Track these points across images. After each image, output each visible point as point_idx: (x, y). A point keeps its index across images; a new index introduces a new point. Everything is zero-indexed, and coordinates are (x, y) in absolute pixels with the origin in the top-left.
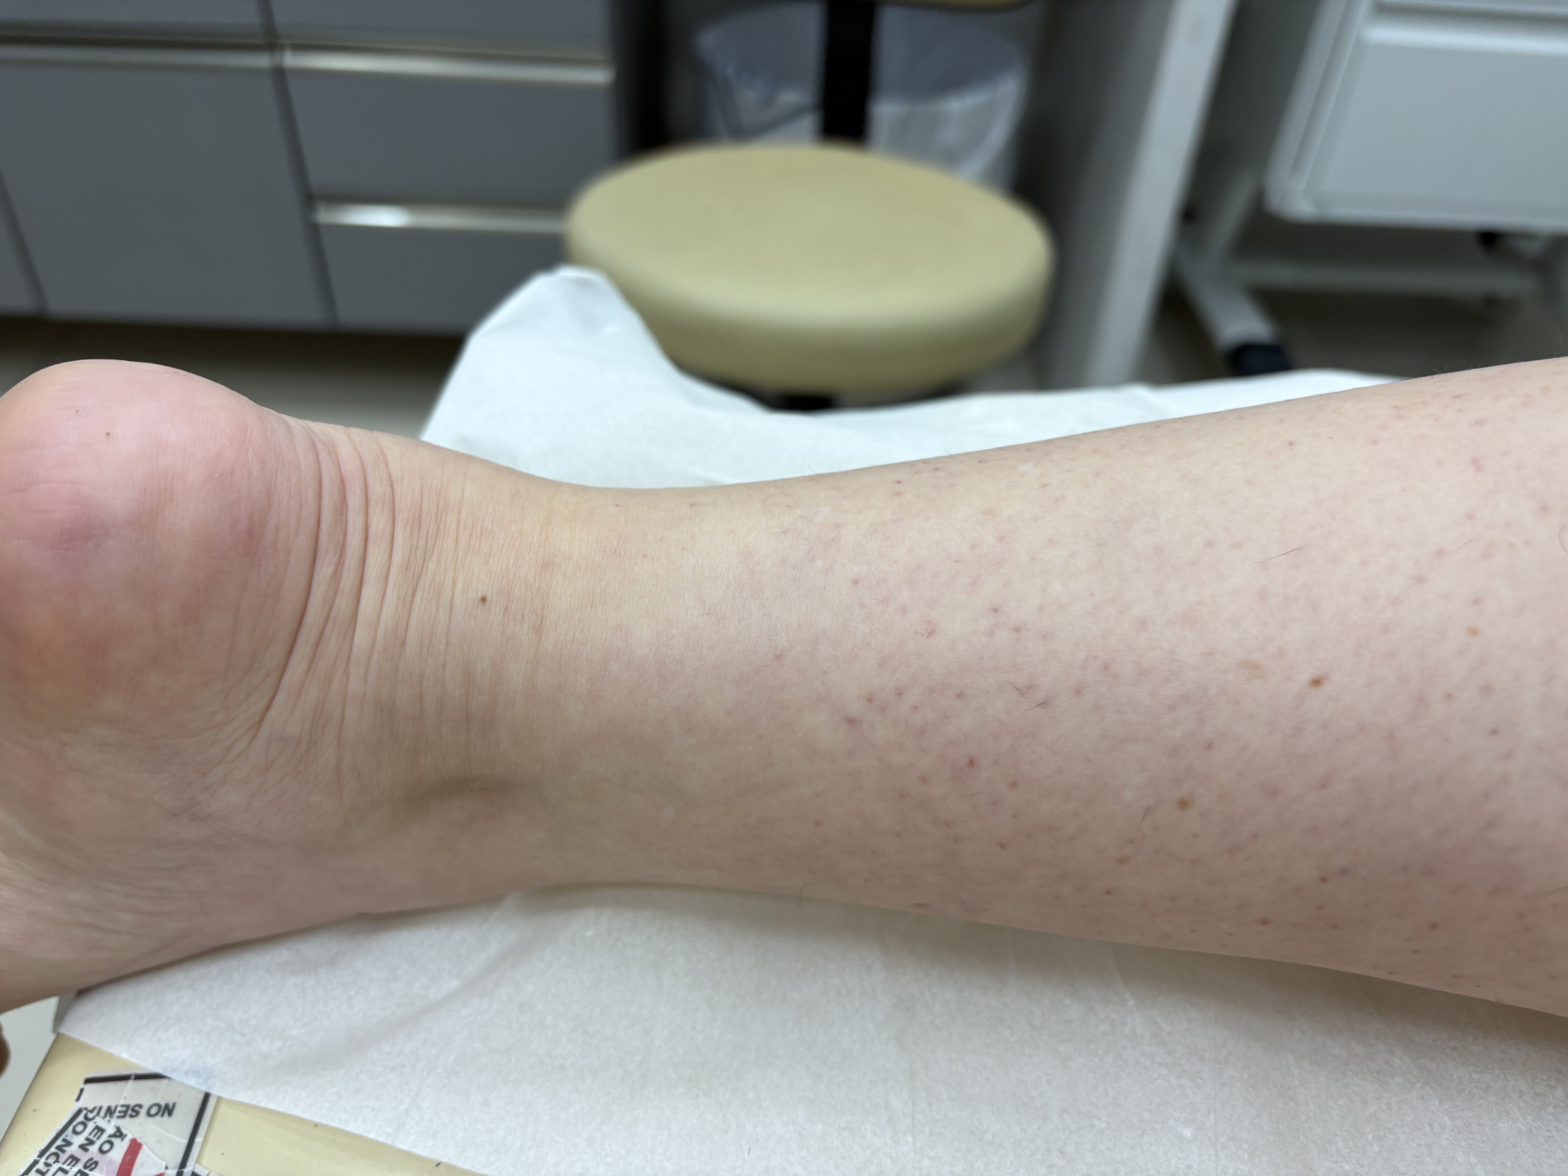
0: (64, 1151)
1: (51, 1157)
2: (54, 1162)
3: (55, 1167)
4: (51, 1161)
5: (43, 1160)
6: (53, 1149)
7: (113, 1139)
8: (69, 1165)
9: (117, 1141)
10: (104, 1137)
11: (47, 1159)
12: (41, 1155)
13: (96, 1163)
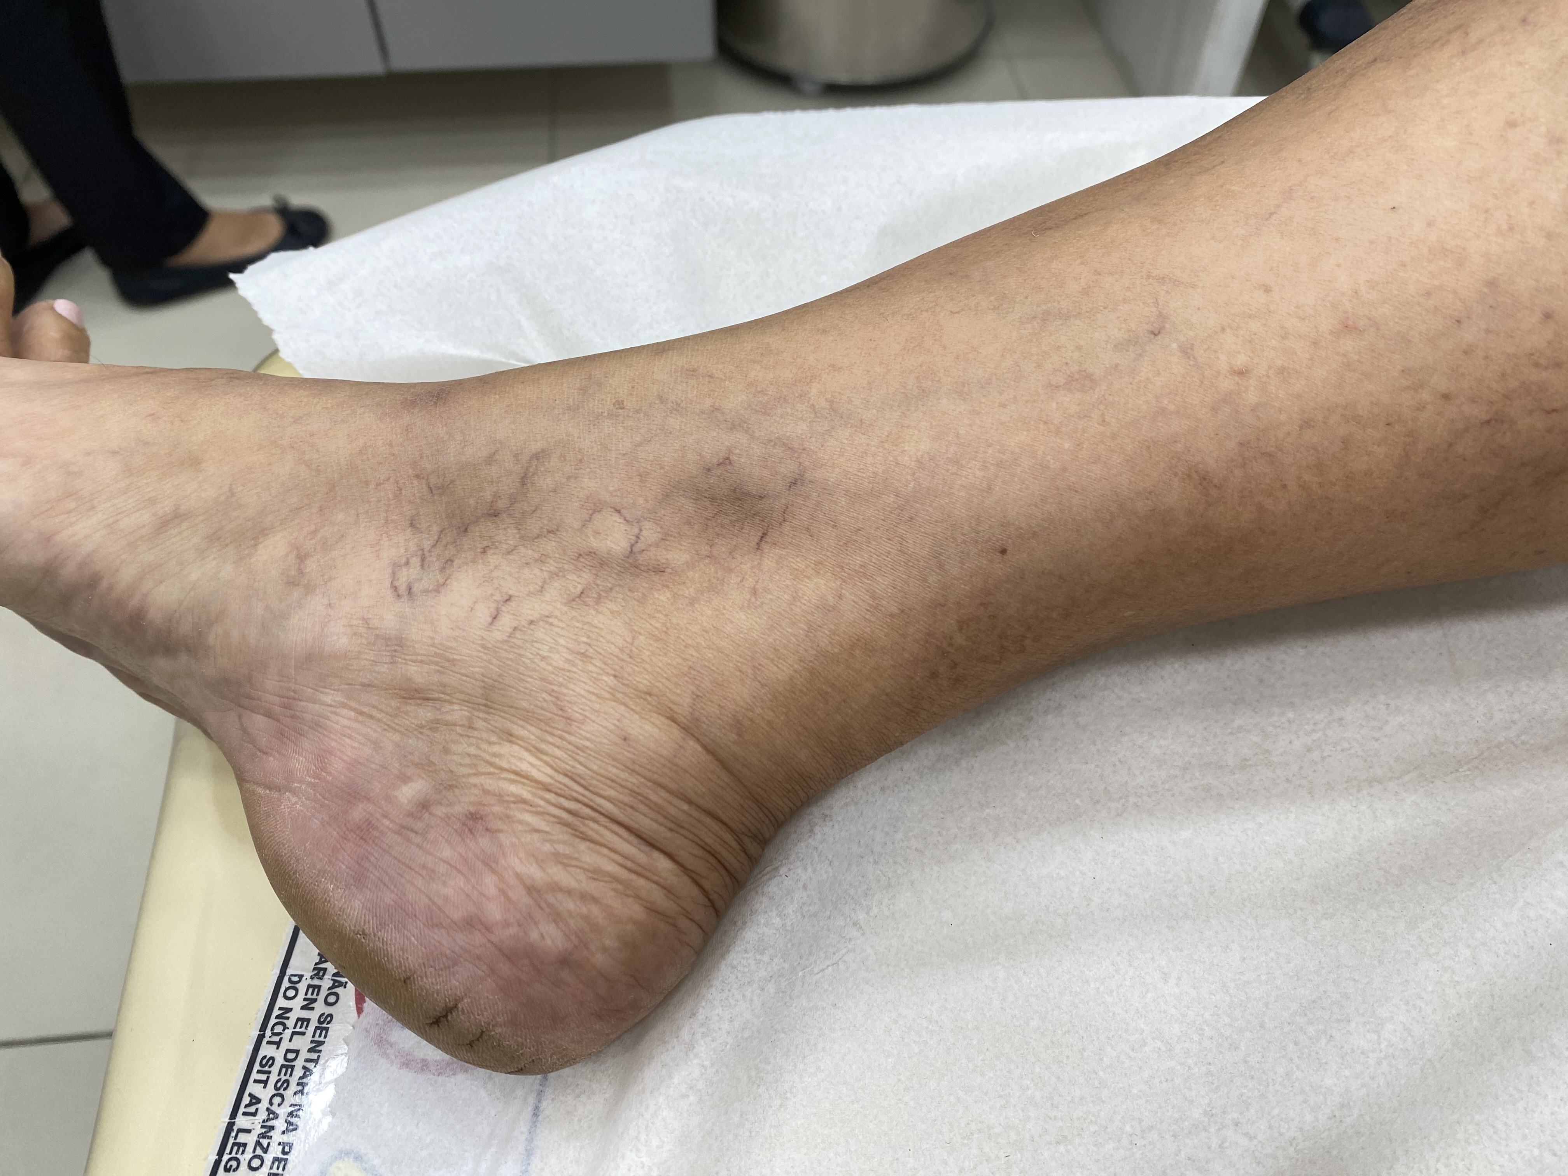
0: (288, 1018)
1: (275, 1027)
2: (284, 1030)
3: (288, 1033)
4: (279, 1029)
5: (268, 1033)
6: (273, 1021)
7: (334, 990)
8: (301, 1027)
9: (339, 990)
10: (324, 992)
11: (272, 1029)
12: (263, 1028)
13: (331, 1016)
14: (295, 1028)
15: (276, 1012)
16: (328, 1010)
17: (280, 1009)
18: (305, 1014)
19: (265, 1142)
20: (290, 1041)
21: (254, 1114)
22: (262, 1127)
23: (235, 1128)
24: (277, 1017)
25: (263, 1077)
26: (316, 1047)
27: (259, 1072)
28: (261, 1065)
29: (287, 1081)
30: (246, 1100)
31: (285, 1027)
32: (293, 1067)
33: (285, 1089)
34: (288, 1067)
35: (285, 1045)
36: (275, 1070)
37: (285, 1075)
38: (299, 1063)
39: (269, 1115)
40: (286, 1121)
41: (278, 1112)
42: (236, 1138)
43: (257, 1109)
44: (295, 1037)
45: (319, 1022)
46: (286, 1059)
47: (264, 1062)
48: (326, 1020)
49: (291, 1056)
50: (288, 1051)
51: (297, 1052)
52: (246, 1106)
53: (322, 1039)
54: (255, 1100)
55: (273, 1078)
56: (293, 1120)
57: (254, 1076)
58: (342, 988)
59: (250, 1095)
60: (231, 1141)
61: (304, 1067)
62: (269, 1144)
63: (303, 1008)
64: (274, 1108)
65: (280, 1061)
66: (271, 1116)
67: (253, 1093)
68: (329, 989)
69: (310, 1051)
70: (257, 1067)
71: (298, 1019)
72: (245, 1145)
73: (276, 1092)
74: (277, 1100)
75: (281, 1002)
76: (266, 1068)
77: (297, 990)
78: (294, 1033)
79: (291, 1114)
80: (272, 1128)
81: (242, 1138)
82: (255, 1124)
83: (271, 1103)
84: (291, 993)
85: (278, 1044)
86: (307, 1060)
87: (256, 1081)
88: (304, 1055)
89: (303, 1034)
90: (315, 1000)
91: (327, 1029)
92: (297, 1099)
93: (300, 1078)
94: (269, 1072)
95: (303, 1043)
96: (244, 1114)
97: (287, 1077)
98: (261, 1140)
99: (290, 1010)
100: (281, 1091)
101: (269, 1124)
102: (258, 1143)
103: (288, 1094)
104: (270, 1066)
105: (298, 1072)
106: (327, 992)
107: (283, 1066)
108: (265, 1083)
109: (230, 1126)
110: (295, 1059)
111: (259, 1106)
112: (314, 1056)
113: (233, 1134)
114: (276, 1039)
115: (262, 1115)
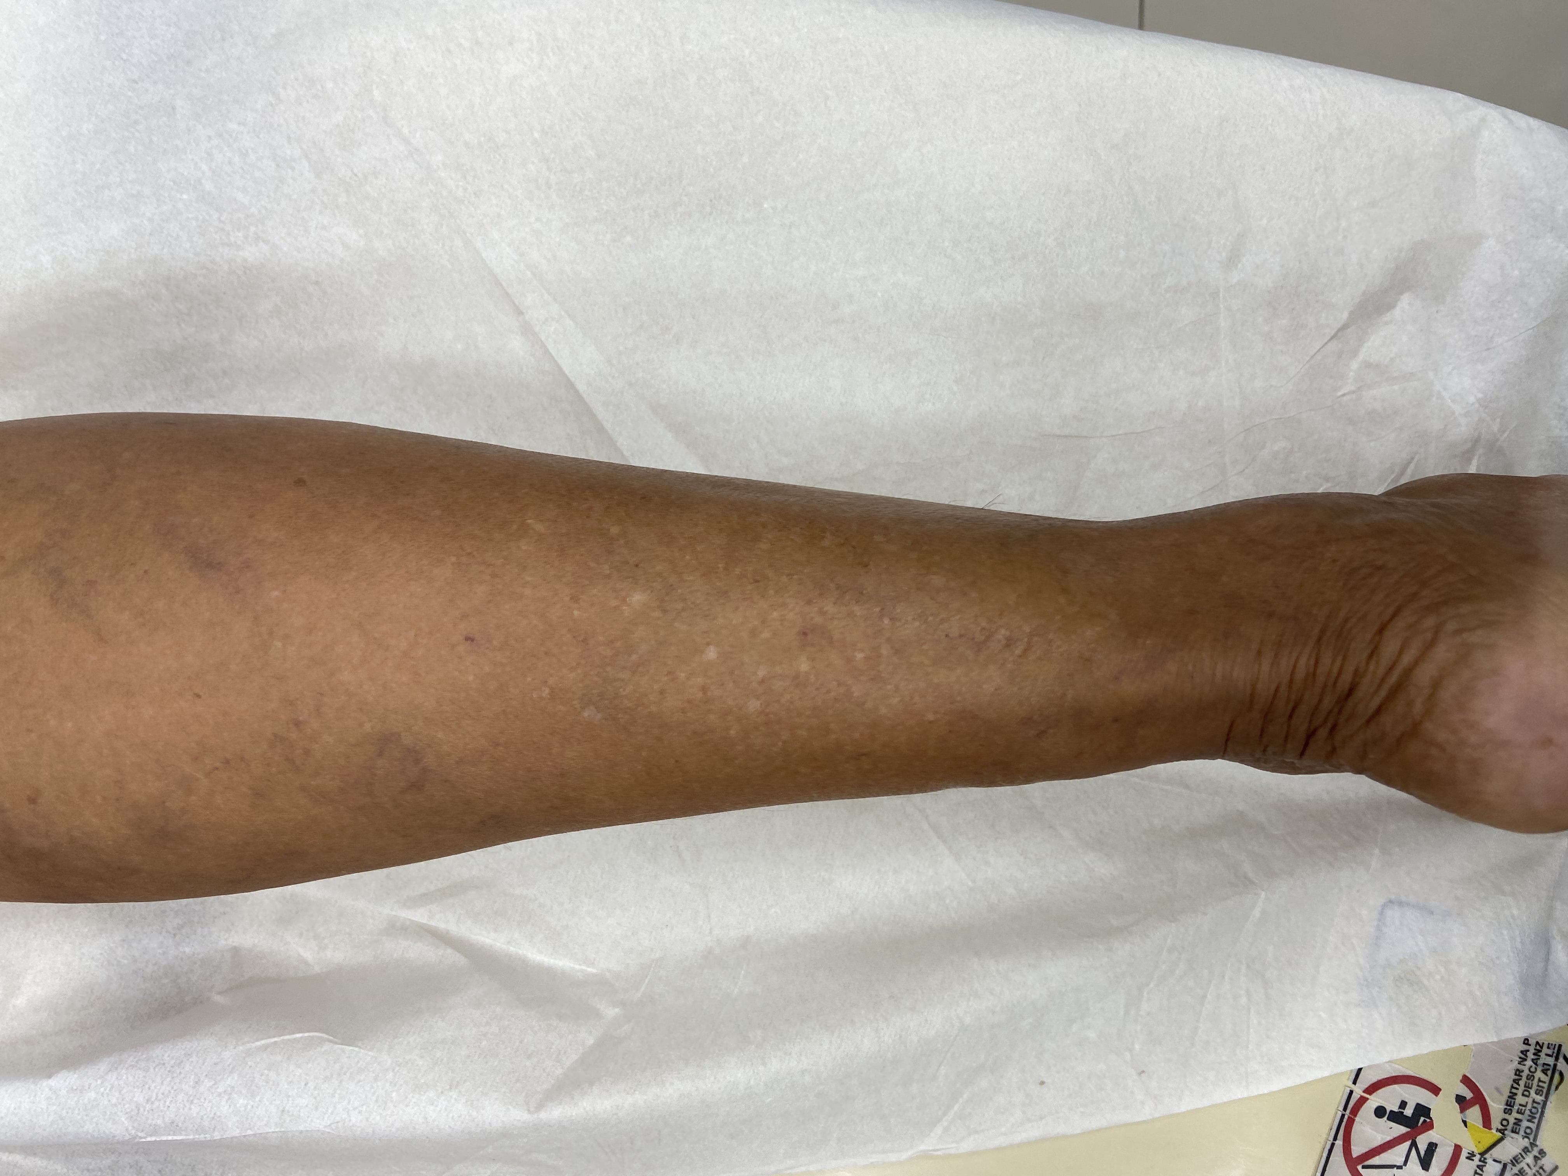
14: (1525, 1110)
15: (1536, 1121)
16: (1507, 1116)
17: (1533, 1122)
18: (1519, 1116)
19: (1538, 1047)
20: (1527, 1102)
21: (1544, 1064)
22: (1540, 1056)
23: (1554, 1058)
24: (1535, 1118)
25: (1541, 1084)
26: (1512, 1096)
27: (1543, 1087)
28: (1543, 1092)
29: (1527, 1079)
30: (1549, 1073)
31: (1530, 1111)
32: (1525, 1086)
33: (1528, 1075)
34: (1528, 1087)
35: (1530, 1100)
36: (1535, 1087)
37: (1529, 1084)
38: (1522, 1088)
39: (1537, 1062)
40: (1527, 1057)
41: (1531, 1063)
42: (1553, 1052)
43: (1543, 1066)
44: (1525, 1104)
45: (1511, 1110)
46: (1529, 1092)
47: (1541, 1093)
48: (1507, 1111)
49: (1526, 1093)
50: (1528, 1096)
51: (1523, 1095)
52: (1549, 1069)
53: (1510, 1100)
54: (1544, 1072)
55: (1536, 1081)
56: (1523, 1056)
57: (1546, 1086)
58: (1499, 1128)
59: (1547, 1075)
60: (1556, 1051)
61: (1519, 1085)
62: (1536, 1046)
63: (1520, 1120)
64: (1534, 1066)
65: (1532, 1092)
66: (1535, 1061)
67: (1546, 1077)
68: (1506, 1130)
69: (1516, 1094)
70: (1545, 1091)
71: (1523, 1114)
72: (1548, 1048)
73: (1533, 1074)
74: (1533, 1070)
75: (1533, 1126)
76: (1540, 1089)
77: (1525, 1132)
78: (1525, 1106)
79: (1526, 1060)
80: (1534, 1054)
81: (1550, 1052)
82: (1544, 1059)
83: (1536, 1069)
84: (1528, 1131)
85: (1534, 1101)
86: (1517, 1089)
87: (1544, 1082)
88: (1520, 1092)
89: (1520, 1105)
90: (1515, 1124)
91: (1507, 1104)
92: (1521, 1067)
93: (1521, 1079)
94: (1538, 1086)
95: (1520, 1099)
96: (1549, 1065)
97: (1528, 1081)
98: (1540, 1049)
99: (1529, 1121)
100: (1531, 1074)
101: (1536, 1057)
102: (1542, 1047)
103: (1526, 1072)
104: (1537, 1089)
105: (1522, 1083)
106: (1507, 1127)
107: (1531, 1088)
108: (1540, 1080)
109: (1557, 1059)
110: (1525, 1090)
111: (1543, 1068)
112: (1514, 1091)
113: (1555, 1055)
114: (1535, 1105)
115: (1540, 1062)
